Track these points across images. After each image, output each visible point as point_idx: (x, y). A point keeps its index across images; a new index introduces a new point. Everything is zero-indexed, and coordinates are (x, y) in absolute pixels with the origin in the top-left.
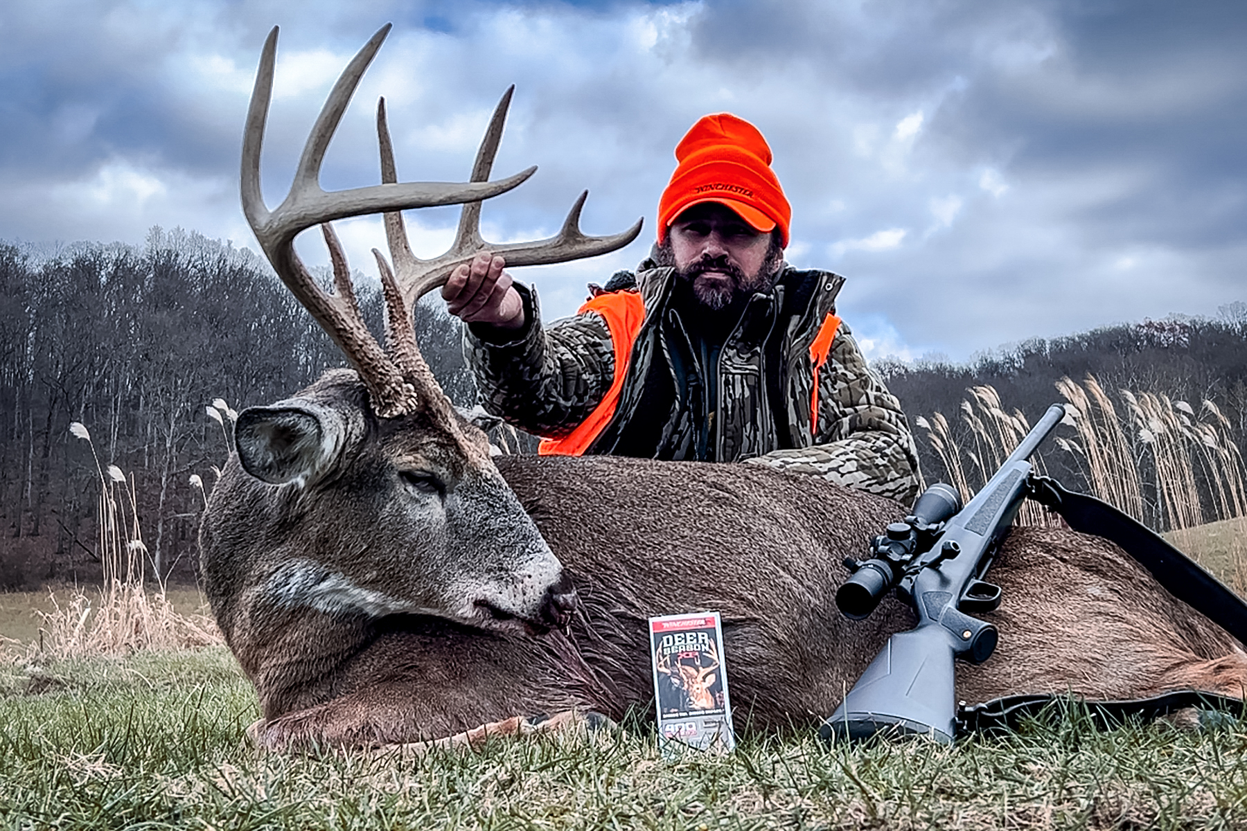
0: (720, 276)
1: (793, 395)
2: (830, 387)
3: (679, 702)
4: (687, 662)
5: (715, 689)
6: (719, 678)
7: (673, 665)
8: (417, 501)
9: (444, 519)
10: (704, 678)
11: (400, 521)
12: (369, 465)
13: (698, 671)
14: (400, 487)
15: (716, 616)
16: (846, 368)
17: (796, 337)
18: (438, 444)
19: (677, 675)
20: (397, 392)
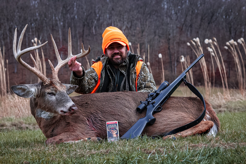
0: (119, 57)
1: (131, 79)
2: (140, 77)
3: (111, 136)
4: (113, 129)
5: (117, 134)
6: (117, 132)
7: (110, 130)
8: (50, 97)
9: (55, 99)
10: (115, 132)
11: (49, 101)
12: (43, 93)
13: (114, 131)
14: (47, 95)
15: (117, 122)
16: (144, 73)
17: (132, 68)
18: (52, 88)
19: (111, 131)
20: (46, 81)
